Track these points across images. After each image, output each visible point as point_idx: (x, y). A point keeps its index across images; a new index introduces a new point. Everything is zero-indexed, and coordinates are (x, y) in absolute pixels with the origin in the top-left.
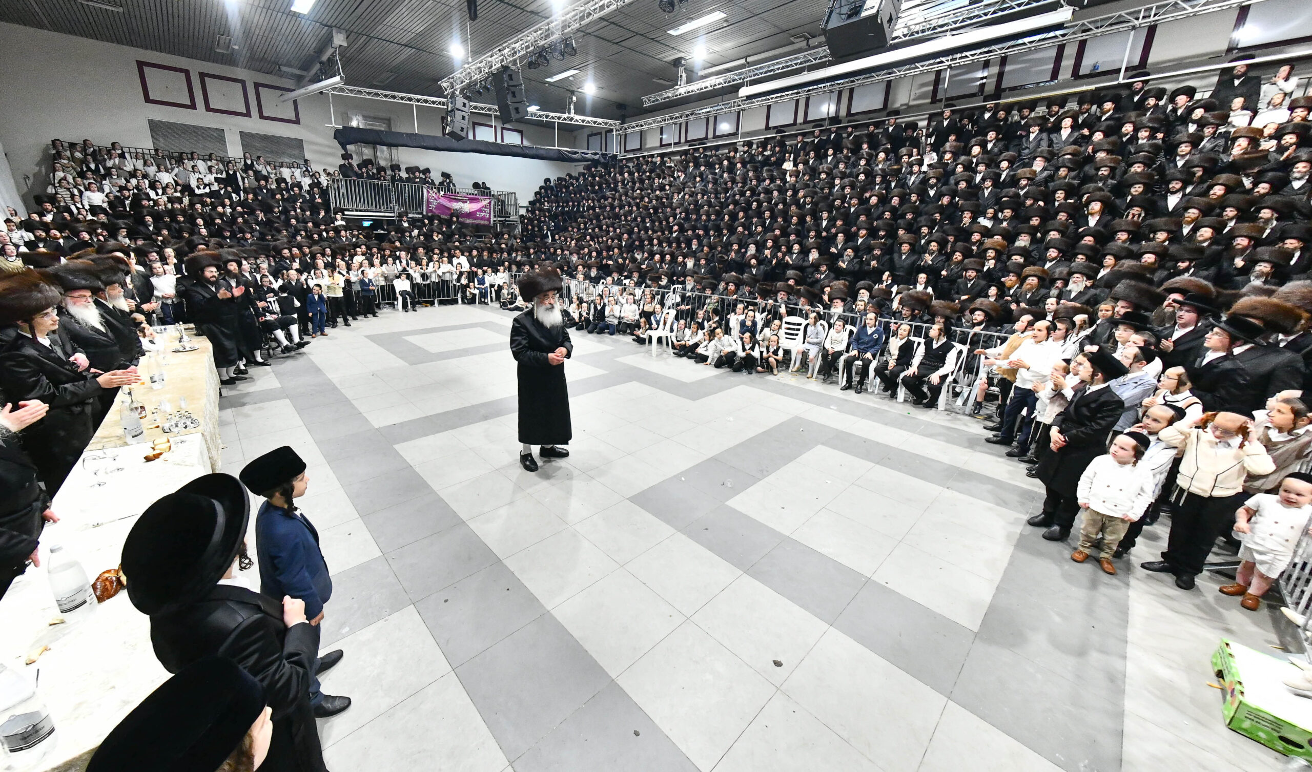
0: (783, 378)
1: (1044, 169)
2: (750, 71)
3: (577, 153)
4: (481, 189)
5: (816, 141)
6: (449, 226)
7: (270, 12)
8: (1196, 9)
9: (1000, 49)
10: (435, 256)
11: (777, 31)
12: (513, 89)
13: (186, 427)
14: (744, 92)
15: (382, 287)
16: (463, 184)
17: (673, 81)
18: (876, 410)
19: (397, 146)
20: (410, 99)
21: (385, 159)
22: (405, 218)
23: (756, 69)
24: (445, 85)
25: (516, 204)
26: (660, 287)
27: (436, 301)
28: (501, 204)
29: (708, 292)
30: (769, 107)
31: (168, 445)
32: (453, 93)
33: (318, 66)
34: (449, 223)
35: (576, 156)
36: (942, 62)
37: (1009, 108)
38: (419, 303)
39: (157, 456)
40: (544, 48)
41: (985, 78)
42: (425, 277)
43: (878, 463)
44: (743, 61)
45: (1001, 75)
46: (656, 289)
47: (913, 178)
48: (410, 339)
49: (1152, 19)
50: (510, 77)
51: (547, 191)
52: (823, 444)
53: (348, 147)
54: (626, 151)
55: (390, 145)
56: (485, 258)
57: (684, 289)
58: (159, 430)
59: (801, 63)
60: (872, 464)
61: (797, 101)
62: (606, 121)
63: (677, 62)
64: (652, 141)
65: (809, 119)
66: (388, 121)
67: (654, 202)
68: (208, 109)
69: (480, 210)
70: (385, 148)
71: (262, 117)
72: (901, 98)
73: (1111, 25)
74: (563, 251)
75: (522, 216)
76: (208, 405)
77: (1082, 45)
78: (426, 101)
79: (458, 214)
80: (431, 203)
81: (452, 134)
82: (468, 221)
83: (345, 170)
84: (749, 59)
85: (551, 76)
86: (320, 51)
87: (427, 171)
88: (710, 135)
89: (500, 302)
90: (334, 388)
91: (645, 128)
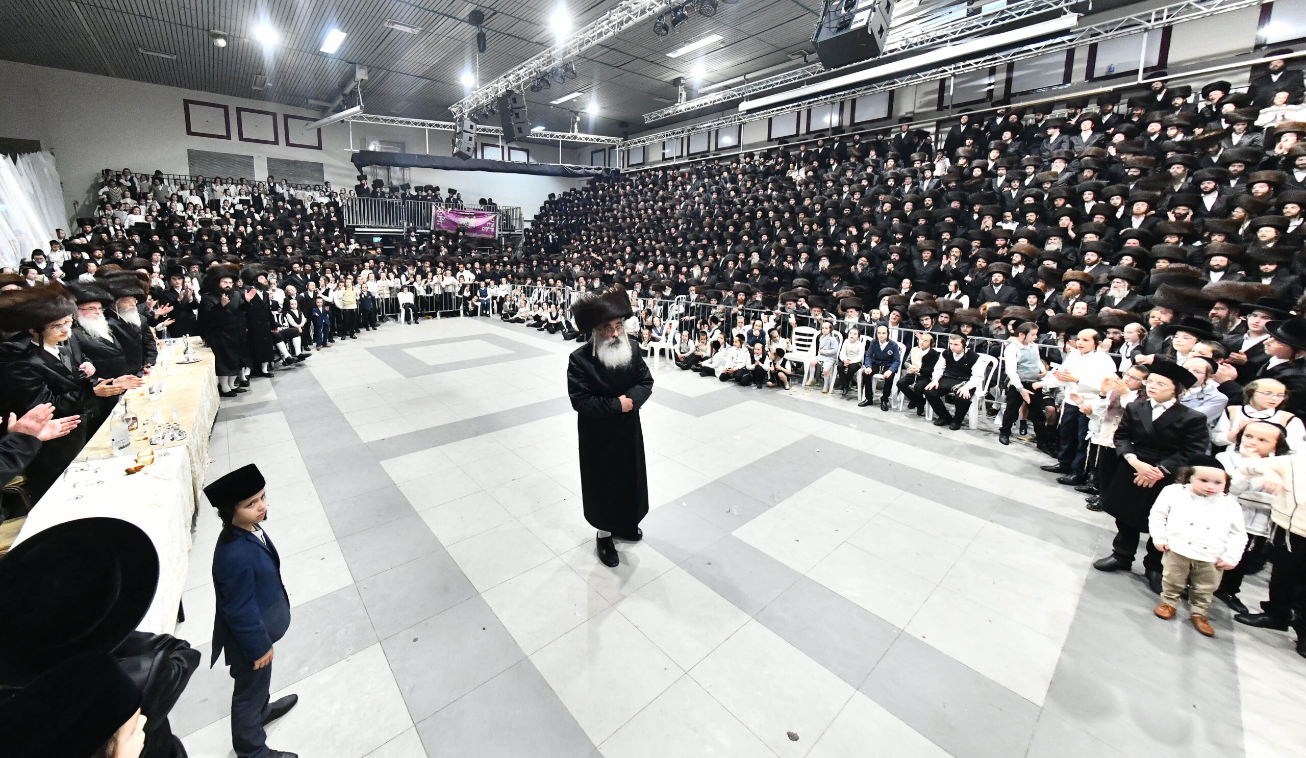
0: (796, 392)
1: (1065, 170)
2: (748, 87)
3: (580, 168)
4: (487, 204)
5: (820, 150)
6: (455, 241)
7: (301, 54)
8: (1213, 9)
9: (1005, 56)
10: (439, 270)
11: (774, 49)
12: (516, 111)
13: (173, 439)
14: (744, 106)
15: (387, 300)
16: (470, 201)
17: (674, 99)
18: (901, 429)
19: (409, 166)
20: (423, 124)
21: (398, 179)
22: (413, 234)
23: (755, 85)
24: (454, 110)
25: (520, 218)
26: (664, 297)
27: (438, 314)
28: (507, 218)
29: (714, 302)
30: (770, 119)
31: (152, 457)
32: (462, 117)
33: (341, 98)
34: (455, 237)
35: (579, 172)
36: (945, 71)
37: (1021, 112)
38: (422, 315)
39: (138, 469)
40: (546, 74)
41: (993, 84)
42: (429, 290)
43: (907, 490)
44: (742, 78)
45: (1009, 81)
46: (660, 299)
47: (927, 183)
48: (409, 351)
49: (1165, 20)
50: (514, 100)
51: (552, 205)
52: (842, 467)
53: (364, 169)
54: (629, 166)
55: (403, 166)
56: (488, 270)
57: (689, 299)
58: (147, 442)
59: (799, 78)
60: (901, 491)
61: (799, 113)
62: (608, 138)
63: (677, 82)
64: (655, 156)
65: (811, 130)
66: (403, 145)
67: (658, 212)
68: (241, 138)
69: (485, 225)
70: (398, 168)
71: (288, 144)
72: (906, 107)
73: (1122, 28)
74: (566, 263)
75: (526, 230)
76: (199, 417)
77: (1093, 49)
78: (438, 126)
79: (464, 229)
80: (439, 219)
81: (460, 154)
82: (474, 235)
83: (360, 189)
84: (748, 76)
85: (556, 99)
86: (344, 85)
87: (437, 189)
88: (713, 148)
89: (501, 314)
90: (329, 401)
91: (647, 143)
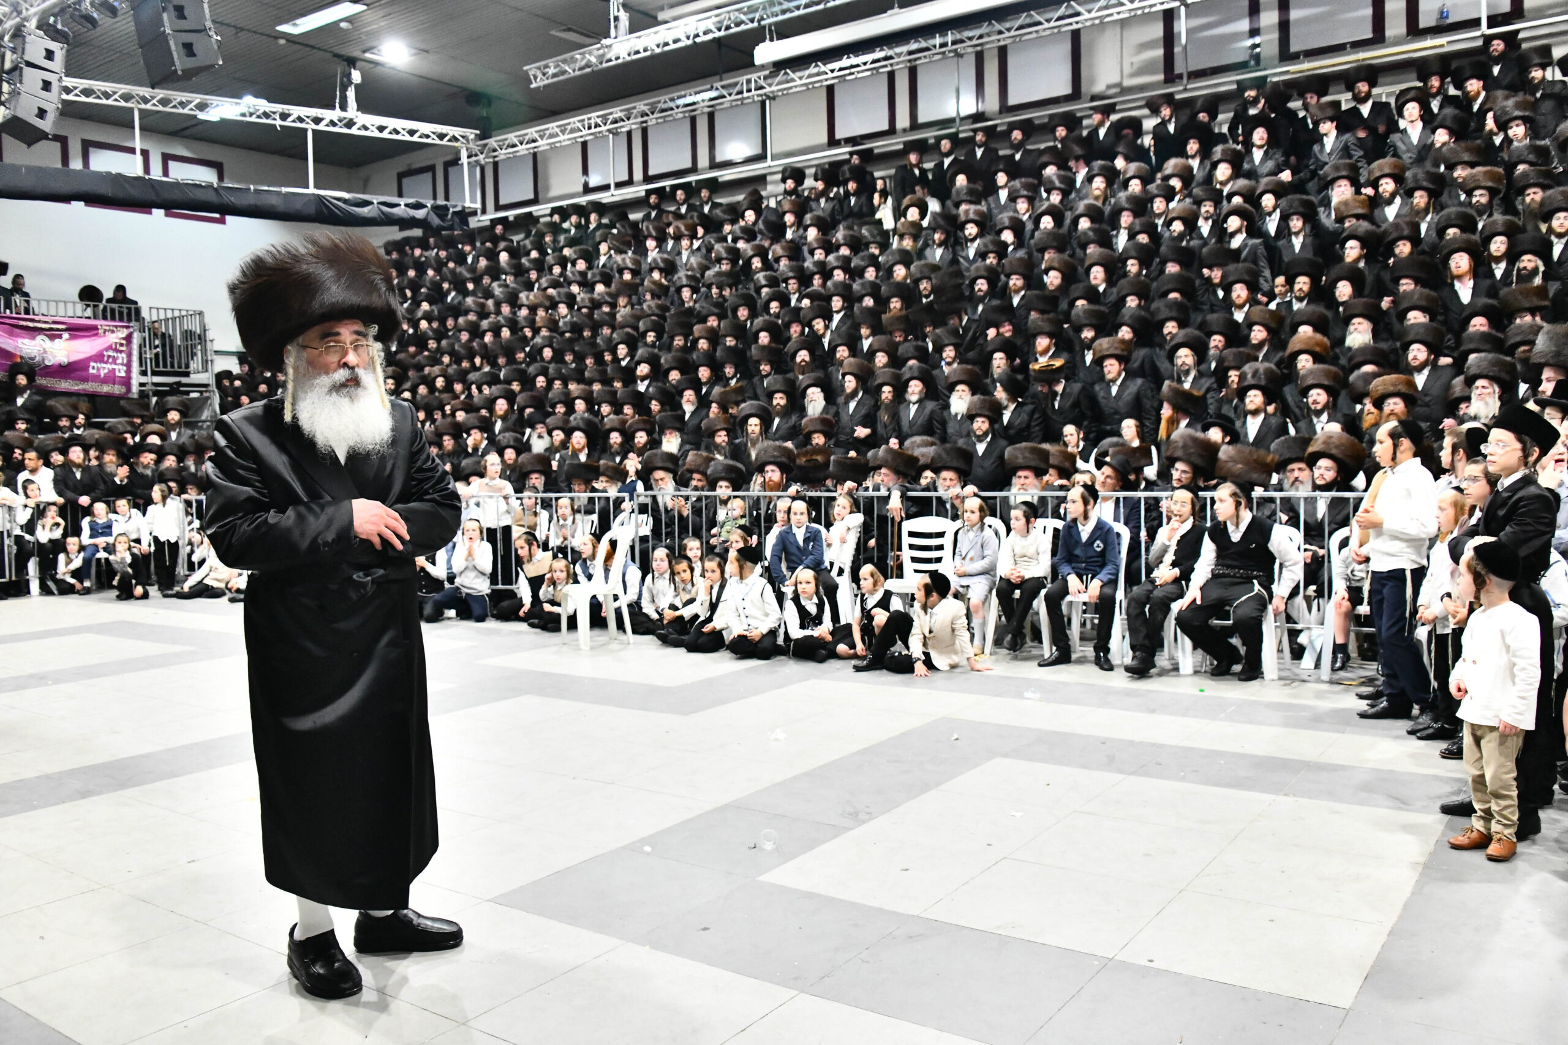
2: (772, 3)
3: (367, 203)
14: (767, 52)
35: (365, 211)
41: (1257, 31)
43: (1133, 773)
45: (1284, 28)
54: (498, 206)
61: (891, 76)
62: (440, 128)
65: (921, 119)
69: (99, 357)
72: (1106, 73)
82: (65, 385)
88: (703, 162)
91: (543, 144)
